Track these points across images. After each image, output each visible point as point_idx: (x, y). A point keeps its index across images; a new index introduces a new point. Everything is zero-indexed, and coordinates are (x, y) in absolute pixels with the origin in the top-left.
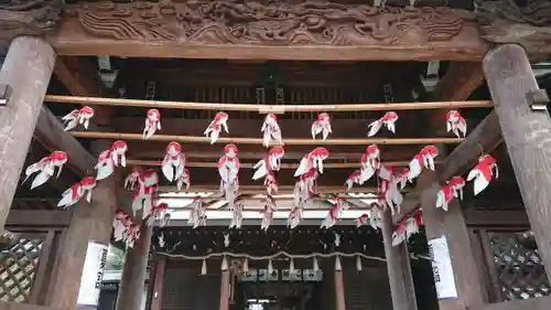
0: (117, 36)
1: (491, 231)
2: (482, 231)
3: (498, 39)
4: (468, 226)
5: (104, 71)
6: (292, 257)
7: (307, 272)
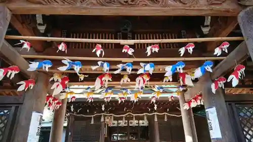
0: (44, 3)
1: (237, 104)
2: (233, 104)
3: (247, 4)
4: (226, 101)
5: (40, 24)
6: (134, 115)
7: (141, 122)
